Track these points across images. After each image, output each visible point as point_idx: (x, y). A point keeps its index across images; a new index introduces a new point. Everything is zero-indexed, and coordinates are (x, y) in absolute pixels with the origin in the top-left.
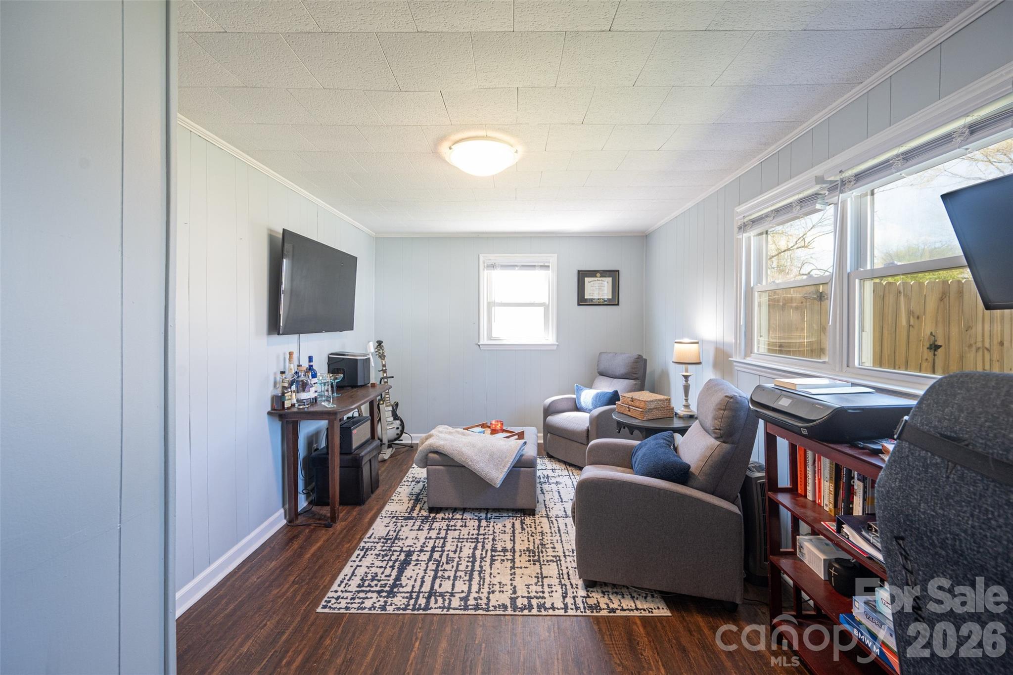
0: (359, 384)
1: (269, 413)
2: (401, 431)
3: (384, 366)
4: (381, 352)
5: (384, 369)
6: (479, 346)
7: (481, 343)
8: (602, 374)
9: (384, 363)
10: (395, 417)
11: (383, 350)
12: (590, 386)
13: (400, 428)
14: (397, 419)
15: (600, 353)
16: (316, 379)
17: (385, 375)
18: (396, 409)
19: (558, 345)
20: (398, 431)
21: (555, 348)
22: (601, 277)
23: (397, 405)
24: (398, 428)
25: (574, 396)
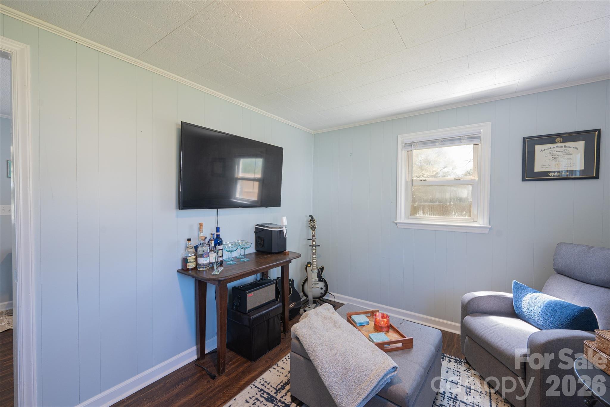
0: (273, 251)
1: (178, 271)
2: (325, 291)
3: (314, 236)
4: (313, 224)
5: (314, 238)
6: (396, 224)
7: (398, 221)
8: (561, 272)
9: (314, 233)
10: (321, 279)
11: (314, 223)
12: (539, 289)
13: (324, 289)
14: (322, 281)
15: (559, 244)
16: (222, 246)
17: (314, 243)
18: (322, 273)
19: (490, 229)
20: (323, 291)
21: (487, 231)
22: (563, 142)
23: (322, 269)
24: (322, 289)
25: (510, 295)
